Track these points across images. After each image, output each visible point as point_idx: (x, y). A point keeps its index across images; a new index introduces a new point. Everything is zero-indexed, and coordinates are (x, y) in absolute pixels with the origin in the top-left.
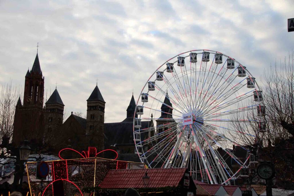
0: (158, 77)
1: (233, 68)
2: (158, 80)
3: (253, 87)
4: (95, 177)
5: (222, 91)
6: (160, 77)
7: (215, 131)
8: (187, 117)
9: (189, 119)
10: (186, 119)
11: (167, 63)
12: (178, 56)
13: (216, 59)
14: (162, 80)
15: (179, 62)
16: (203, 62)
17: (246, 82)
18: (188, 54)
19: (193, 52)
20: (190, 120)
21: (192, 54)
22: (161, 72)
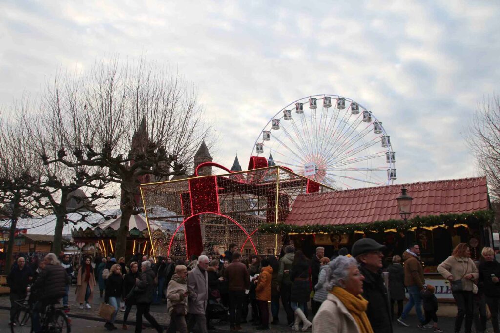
0: (274, 125)
1: (358, 113)
2: (274, 129)
3: (380, 132)
4: (277, 205)
5: (346, 138)
6: (276, 125)
7: (334, 183)
8: (309, 167)
9: (311, 169)
10: (308, 169)
11: (284, 110)
12: (296, 103)
13: (339, 104)
14: (278, 129)
15: (297, 109)
16: (324, 108)
17: (372, 127)
18: (307, 100)
19: (312, 97)
20: (313, 170)
21: (312, 99)
22: (278, 120)
